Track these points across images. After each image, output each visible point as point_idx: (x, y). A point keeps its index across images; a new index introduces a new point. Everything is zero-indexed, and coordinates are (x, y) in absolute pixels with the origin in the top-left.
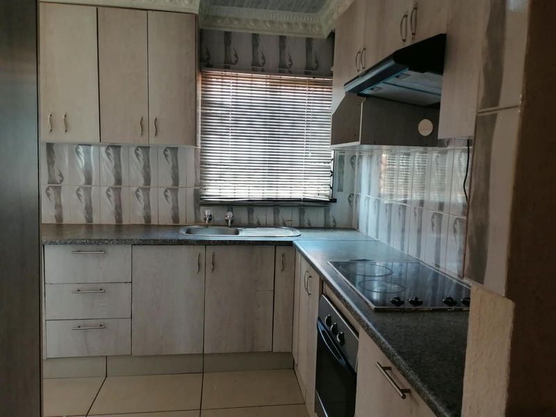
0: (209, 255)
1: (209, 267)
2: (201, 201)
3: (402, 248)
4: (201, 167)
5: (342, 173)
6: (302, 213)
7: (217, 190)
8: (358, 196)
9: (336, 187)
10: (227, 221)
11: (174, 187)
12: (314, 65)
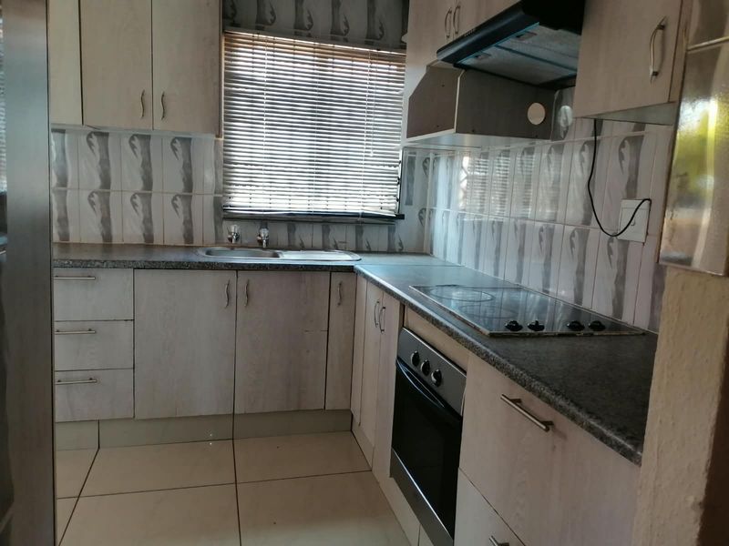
0: (242, 283)
1: (242, 300)
2: (223, 213)
3: (496, 273)
4: (224, 167)
5: (411, 180)
6: (359, 232)
7: (242, 200)
8: (432, 211)
9: (404, 200)
10: (261, 242)
11: (187, 194)
12: (378, 33)
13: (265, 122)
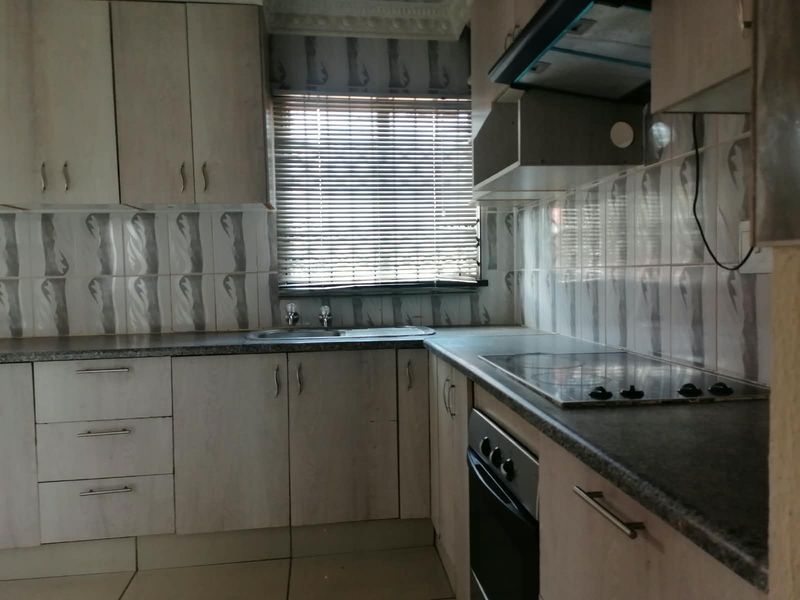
0: (294, 367)
1: (295, 387)
2: (281, 292)
3: (596, 339)
4: (279, 240)
5: (493, 240)
6: (436, 304)
7: (301, 275)
8: (520, 274)
9: (486, 263)
10: (322, 321)
11: (239, 273)
12: (442, 80)
13: (320, 188)
